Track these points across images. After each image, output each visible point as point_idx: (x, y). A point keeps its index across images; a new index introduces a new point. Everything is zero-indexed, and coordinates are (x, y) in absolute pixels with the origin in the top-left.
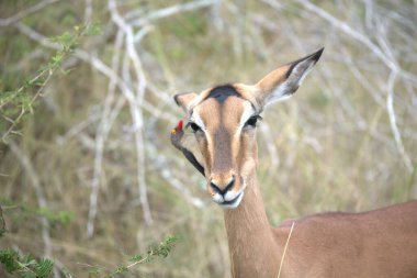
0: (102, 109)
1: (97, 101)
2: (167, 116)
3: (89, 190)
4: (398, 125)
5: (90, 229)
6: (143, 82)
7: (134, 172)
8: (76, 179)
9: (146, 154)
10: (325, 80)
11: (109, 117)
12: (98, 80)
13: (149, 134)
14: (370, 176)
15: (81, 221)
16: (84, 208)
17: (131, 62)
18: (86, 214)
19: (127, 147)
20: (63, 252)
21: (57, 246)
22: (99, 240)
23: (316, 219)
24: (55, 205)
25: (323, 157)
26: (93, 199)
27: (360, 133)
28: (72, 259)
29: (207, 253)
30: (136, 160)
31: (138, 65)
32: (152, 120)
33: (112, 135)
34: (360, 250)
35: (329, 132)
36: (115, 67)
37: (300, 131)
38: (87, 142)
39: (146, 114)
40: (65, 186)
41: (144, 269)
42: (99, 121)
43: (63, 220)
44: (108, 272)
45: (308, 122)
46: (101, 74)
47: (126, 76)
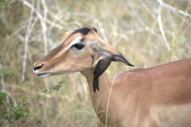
0: (28, 23)
1: (24, 20)
2: (57, 26)
3: (22, 60)
4: (163, 29)
5: (23, 77)
6: (46, 10)
7: (43, 52)
8: (16, 55)
9: (48, 43)
10: (130, 9)
11: (31, 26)
12: (25, 9)
14: (151, 52)
15: (18, 74)
16: (20, 68)
17: (41, 1)
18: (21, 71)
19: (39, 40)
20: (10, 88)
21: (8, 85)
22: (27, 83)
24: (7, 67)
25: (129, 43)
26: (24, 64)
27: (146, 33)
28: (15, 91)
29: (77, 88)
30: (43, 46)
31: (43, 2)
32: (51, 28)
33: (32, 35)
35: (132, 32)
36: (34, 3)
37: (118, 32)
38: (21, 37)
39: (48, 25)
40: (11, 58)
41: (48, 96)
42: (27, 28)
43: (11, 74)
44: (32, 97)
45: (122, 28)
46: (27, 7)
47: (39, 8)
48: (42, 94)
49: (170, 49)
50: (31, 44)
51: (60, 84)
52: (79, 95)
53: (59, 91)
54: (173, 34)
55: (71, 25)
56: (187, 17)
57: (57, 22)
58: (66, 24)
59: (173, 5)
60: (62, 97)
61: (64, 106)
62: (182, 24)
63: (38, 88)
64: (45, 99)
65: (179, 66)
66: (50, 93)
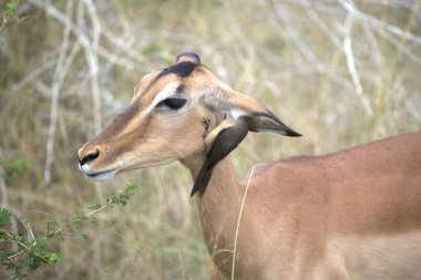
0: (57, 56)
1: (49, 48)
2: (122, 62)
3: (45, 139)
4: (357, 68)
5: (47, 176)
6: (98, 28)
7: (91, 118)
8: (32, 127)
9: (102, 100)
10: (281, 23)
11: (64, 63)
12: (52, 26)
14: (330, 119)
15: (38, 169)
16: (40, 155)
17: (86, 7)
18: (43, 161)
19: (82, 93)
20: (20, 200)
21: (14, 194)
22: (56, 188)
23: (282, 165)
24: (11, 154)
26: (50, 146)
27: (319, 76)
28: (29, 208)
29: (166, 198)
30: (92, 105)
31: (92, 9)
32: (108, 67)
33: (68, 81)
34: (327, 196)
35: (287, 75)
36: (69, 12)
37: (257, 75)
38: (42, 88)
39: (102, 61)
40: (20, 134)
41: (103, 216)
42: (55, 66)
43: (20, 168)
44: (66, 221)
45: (264, 64)
46: (55, 20)
47: (81, 22)
48: (89, 214)
49: (370, 112)
50: (65, 102)
51: (130, 191)
52: (170, 215)
53: (127, 207)
54: (378, 80)
55: (152, 60)
56: (409, 42)
57: (123, 54)
58: (141, 58)
59: (378, 16)
60: (135, 219)
61: (137, 239)
64: (95, 222)
65: (389, 149)
66: (106, 210)
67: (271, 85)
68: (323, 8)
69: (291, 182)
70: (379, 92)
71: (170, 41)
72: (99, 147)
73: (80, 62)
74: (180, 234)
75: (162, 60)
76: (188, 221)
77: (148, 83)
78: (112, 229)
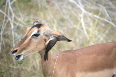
0: (2, 23)
2: (20, 25)
4: (85, 26)
6: (13, 15)
7: (12, 40)
9: (15, 35)
10: (64, 14)
11: (4, 25)
13: (15, 30)
14: (78, 40)
17: (10, 10)
19: (9, 34)
22: (2, 60)
27: (74, 29)
29: (32, 62)
30: (12, 37)
31: (12, 10)
32: (16, 26)
35: (65, 28)
36: (6, 11)
37: (57, 28)
39: (14, 25)
41: (15, 67)
42: (2, 26)
45: (60, 26)
46: (2, 13)
47: (9, 14)
48: (11, 67)
49: (88, 38)
50: (4, 36)
51: (23, 61)
52: (34, 67)
53: (22, 65)
54: (91, 30)
55: (28, 24)
56: (99, 19)
57: (20, 23)
58: (25, 24)
59: (90, 12)
60: (24, 68)
61: (25, 73)
62: (96, 23)
63: (9, 62)
64: (13, 69)
65: (93, 48)
66: (16, 66)
67: (61, 31)
68: (75, 10)
69: (66, 58)
70: (91, 33)
71: (33, 19)
72: (17, 48)
73: (8, 25)
74: (36, 72)
75: (31, 24)
76: (38, 69)
77: (29, 30)
78: (18, 71)
